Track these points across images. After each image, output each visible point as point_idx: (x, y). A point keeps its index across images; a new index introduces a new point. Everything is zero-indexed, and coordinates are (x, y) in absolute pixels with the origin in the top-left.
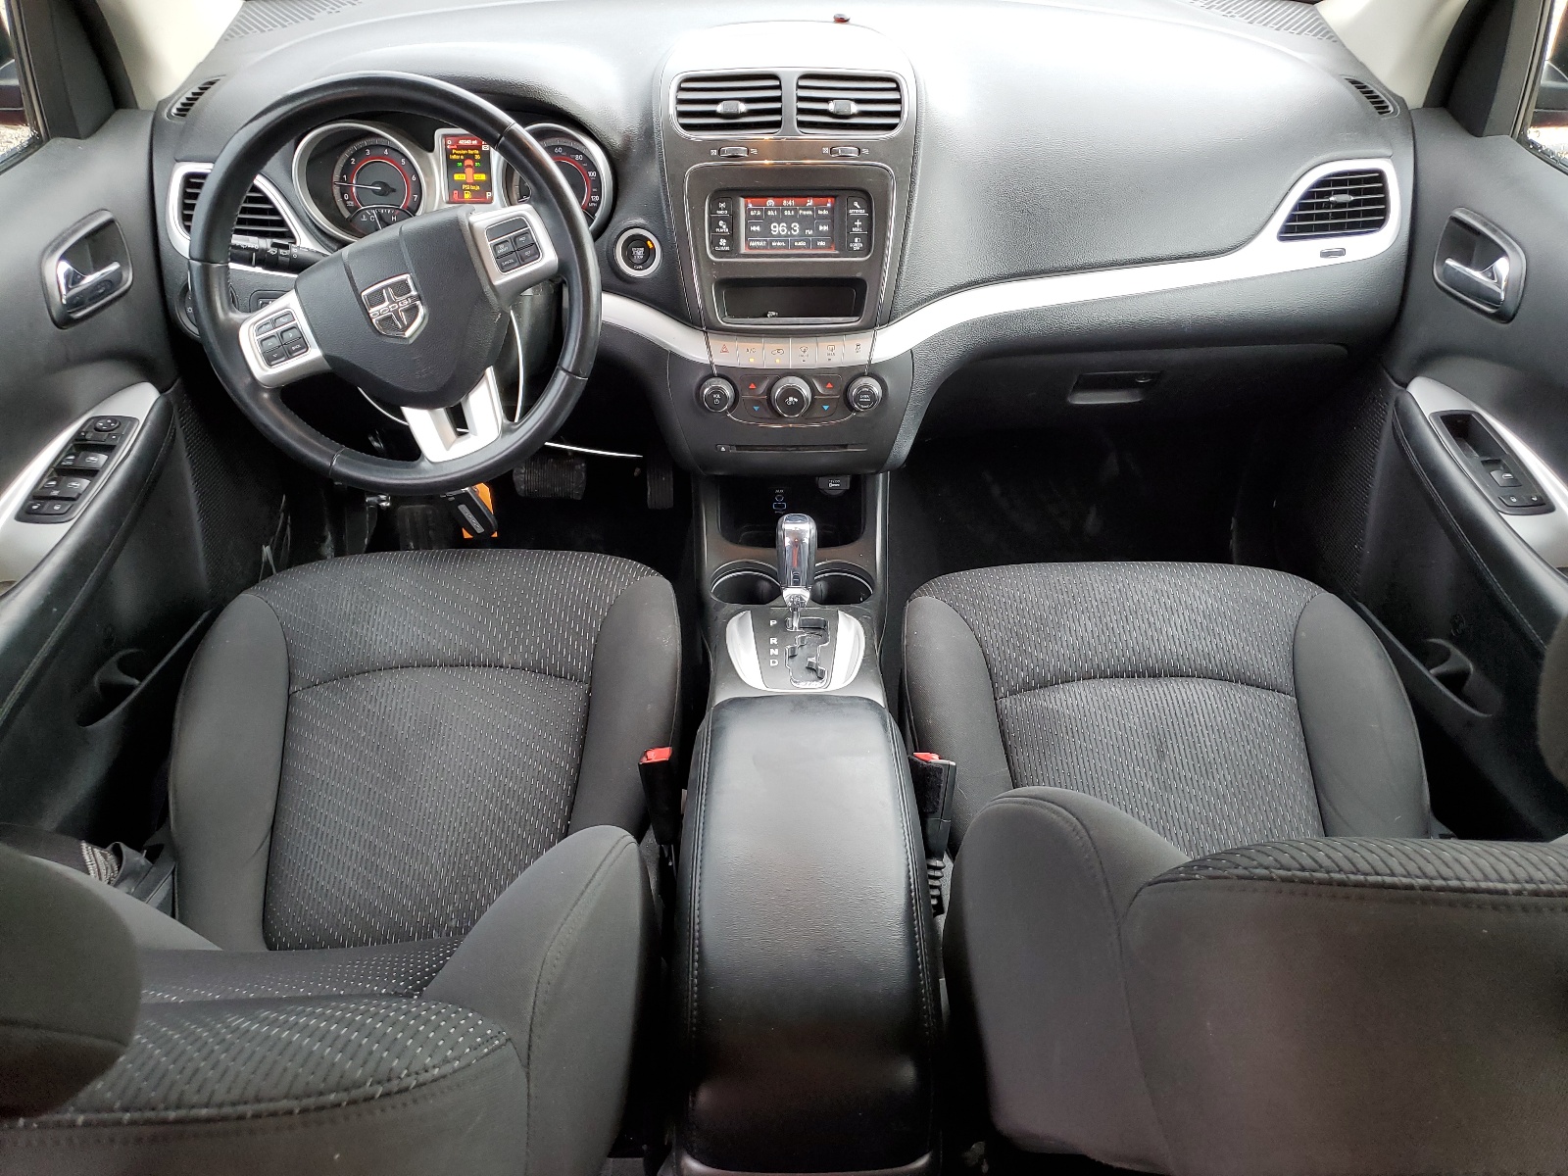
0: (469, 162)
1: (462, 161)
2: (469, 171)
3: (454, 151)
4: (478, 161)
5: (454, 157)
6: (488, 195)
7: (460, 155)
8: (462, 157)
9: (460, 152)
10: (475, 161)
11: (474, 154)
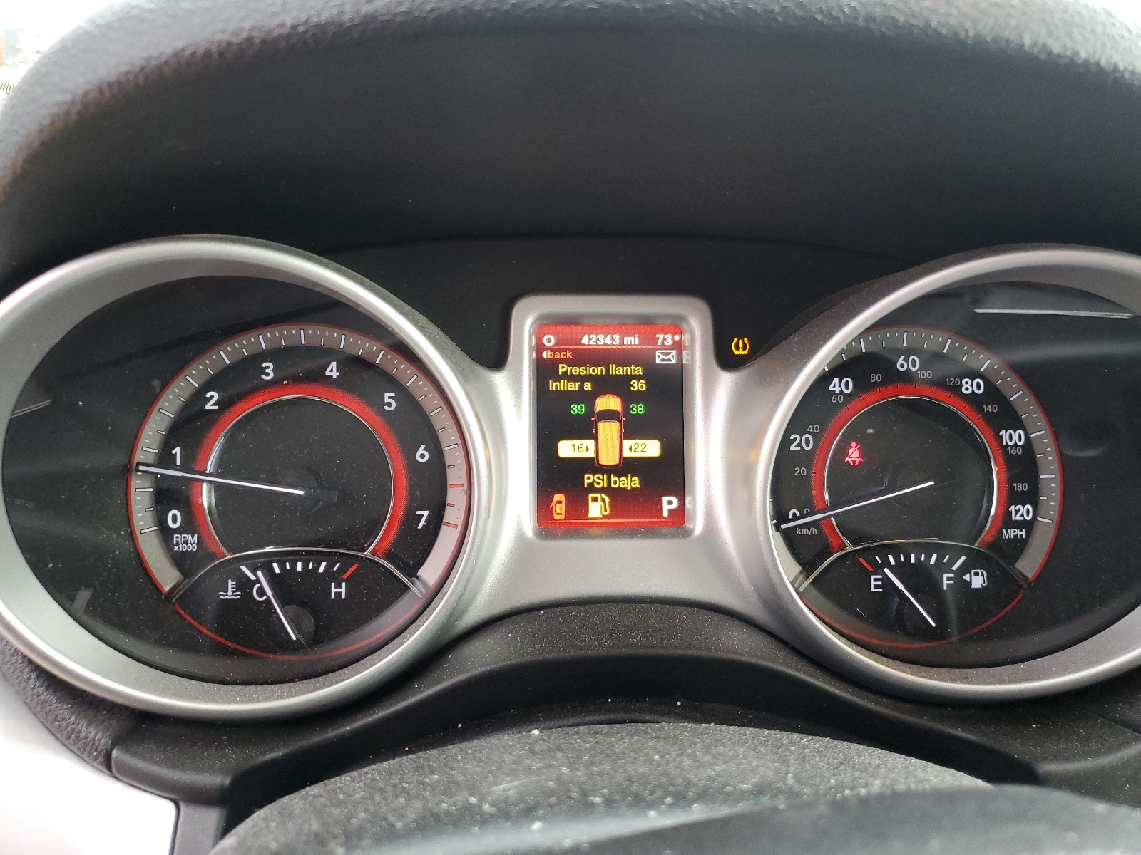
0: (609, 402)
1: (589, 399)
2: (609, 431)
3: (562, 368)
4: (638, 398)
5: (564, 385)
6: (669, 503)
7: (582, 379)
8: (588, 386)
9: (583, 371)
10: (629, 398)
11: (628, 378)
